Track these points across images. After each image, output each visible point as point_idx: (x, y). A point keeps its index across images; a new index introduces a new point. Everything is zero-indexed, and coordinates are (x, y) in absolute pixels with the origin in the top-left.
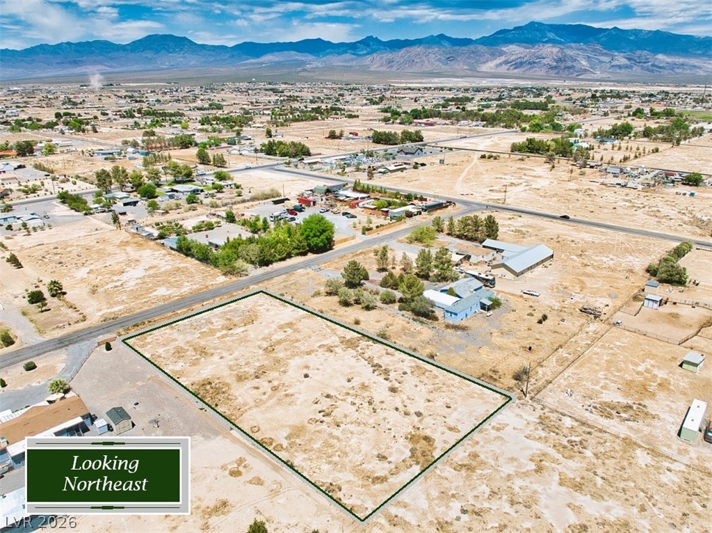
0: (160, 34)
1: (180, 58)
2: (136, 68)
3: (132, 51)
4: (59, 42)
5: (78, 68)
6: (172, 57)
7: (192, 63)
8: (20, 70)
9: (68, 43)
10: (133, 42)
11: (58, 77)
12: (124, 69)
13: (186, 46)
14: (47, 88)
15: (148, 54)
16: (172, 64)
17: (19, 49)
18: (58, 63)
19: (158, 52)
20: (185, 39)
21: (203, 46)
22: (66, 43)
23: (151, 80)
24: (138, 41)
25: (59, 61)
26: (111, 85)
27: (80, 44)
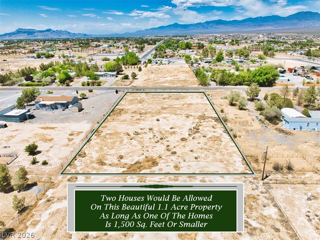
0: (305, 11)
1: (311, 23)
2: (287, 27)
3: (288, 20)
4: (257, 17)
5: (261, 28)
6: (307, 22)
7: (316, 26)
8: (237, 28)
9: (261, 17)
10: (290, 16)
12: (281, 28)
13: (316, 17)
14: (243, 35)
15: (295, 21)
16: (306, 26)
17: (240, 20)
18: (253, 26)
19: (300, 20)
20: (317, 13)
22: (259, 17)
23: (290, 33)
24: (292, 15)
26: (270, 34)
27: (266, 17)
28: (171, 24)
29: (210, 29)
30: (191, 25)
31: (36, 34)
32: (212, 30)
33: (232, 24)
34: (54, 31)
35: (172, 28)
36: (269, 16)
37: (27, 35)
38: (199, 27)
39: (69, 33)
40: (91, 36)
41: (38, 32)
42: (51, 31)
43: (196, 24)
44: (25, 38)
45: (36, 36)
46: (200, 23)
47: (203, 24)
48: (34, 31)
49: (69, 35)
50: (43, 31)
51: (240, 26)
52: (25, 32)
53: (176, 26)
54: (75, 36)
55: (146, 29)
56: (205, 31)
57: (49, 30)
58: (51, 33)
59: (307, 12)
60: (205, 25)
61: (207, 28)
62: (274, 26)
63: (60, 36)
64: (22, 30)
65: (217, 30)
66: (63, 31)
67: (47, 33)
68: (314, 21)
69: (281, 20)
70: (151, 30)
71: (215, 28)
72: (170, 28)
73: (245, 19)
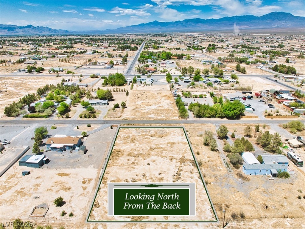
0: (277, 12)
1: (283, 23)
3: (262, 19)
4: (233, 16)
6: (280, 22)
7: (288, 25)
8: (215, 27)
9: (236, 16)
10: (263, 16)
11: (228, 30)
14: (220, 34)
15: (268, 21)
16: (278, 25)
17: (217, 19)
18: (230, 25)
19: (274, 20)
20: (289, 13)
21: (297, 17)
22: (235, 16)
23: (264, 33)
24: (266, 15)
25: (230, 24)
26: (245, 34)
27: (241, 17)
28: (151, 22)
29: (189, 27)
30: (171, 23)
31: (17, 30)
32: (190, 28)
33: (210, 23)
34: (35, 27)
35: (152, 26)
36: (244, 16)
37: (8, 31)
38: (178, 25)
39: (50, 29)
40: (72, 32)
41: (18, 28)
42: (32, 27)
43: (175, 22)
44: (6, 34)
45: (17, 32)
46: (179, 21)
47: (181, 22)
48: (15, 27)
49: (51, 31)
50: (24, 27)
51: (217, 24)
52: (5, 28)
53: (156, 23)
54: (56, 32)
55: (127, 27)
56: (184, 29)
57: (30, 26)
58: (32, 29)
59: (280, 12)
60: (184, 23)
61: (186, 26)
62: (249, 25)
63: (41, 32)
64: (3, 26)
65: (195, 29)
66: (44, 28)
67: (28, 29)
68: (286, 21)
69: (256, 19)
70: (132, 27)
71: (194, 26)
72: (150, 25)
73: (222, 18)
